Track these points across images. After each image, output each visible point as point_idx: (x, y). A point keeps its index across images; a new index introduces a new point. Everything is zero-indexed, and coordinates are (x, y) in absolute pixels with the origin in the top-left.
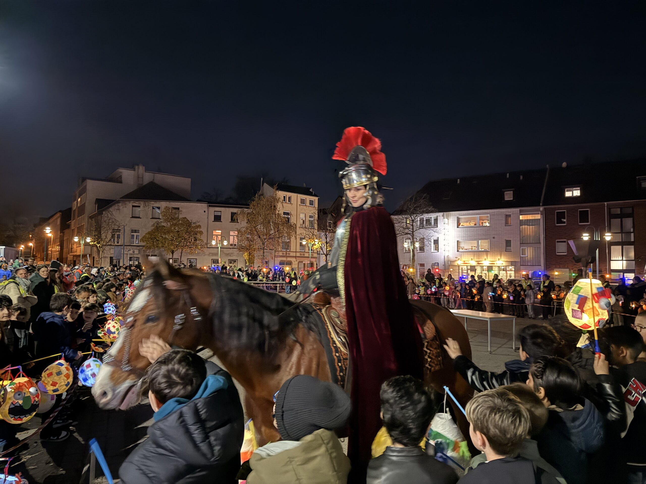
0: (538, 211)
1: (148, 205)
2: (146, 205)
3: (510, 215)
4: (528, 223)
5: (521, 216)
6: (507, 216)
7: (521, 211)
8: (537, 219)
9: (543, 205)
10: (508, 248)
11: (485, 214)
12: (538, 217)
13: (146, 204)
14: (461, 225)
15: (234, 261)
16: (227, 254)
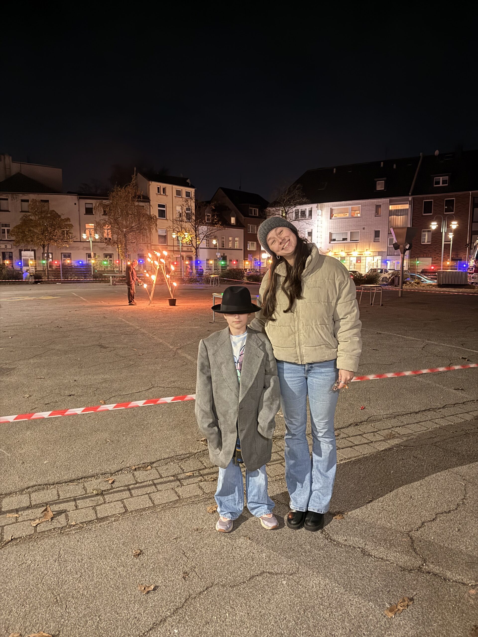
0: (407, 201)
1: (16, 198)
2: (13, 198)
3: (381, 205)
4: (397, 213)
5: (390, 206)
6: (378, 207)
7: (391, 201)
8: (406, 209)
9: (412, 195)
10: (376, 238)
11: (357, 204)
12: (407, 206)
13: (14, 196)
14: (334, 216)
15: (110, 256)
16: (102, 249)
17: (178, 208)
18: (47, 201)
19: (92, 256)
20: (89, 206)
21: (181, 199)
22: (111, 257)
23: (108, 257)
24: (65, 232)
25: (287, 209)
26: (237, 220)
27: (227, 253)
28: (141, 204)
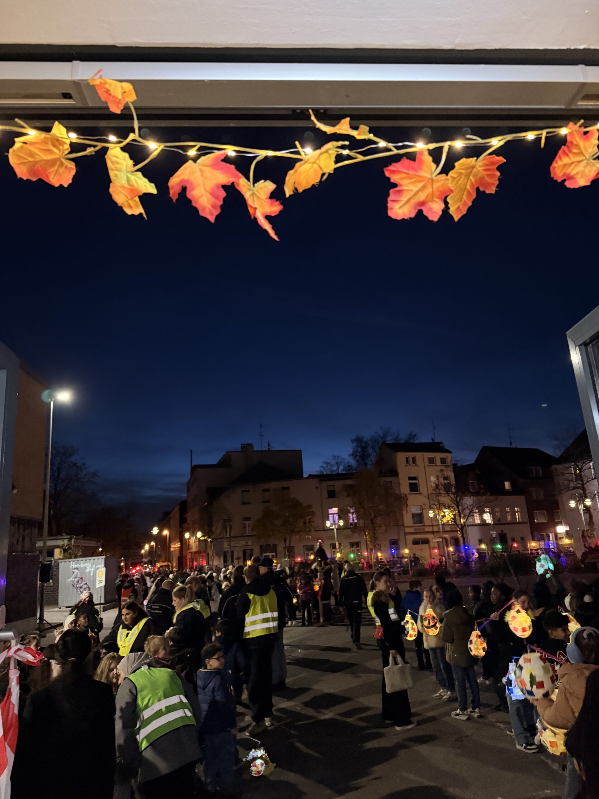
1: (258, 488)
2: (255, 489)
13: (256, 487)
15: (357, 544)
16: (347, 537)
17: (433, 479)
18: (288, 488)
19: (337, 547)
20: (331, 488)
21: (436, 468)
22: (358, 546)
23: (355, 547)
24: (307, 521)
25: (580, 464)
26: (512, 485)
27: (506, 530)
28: (389, 479)
